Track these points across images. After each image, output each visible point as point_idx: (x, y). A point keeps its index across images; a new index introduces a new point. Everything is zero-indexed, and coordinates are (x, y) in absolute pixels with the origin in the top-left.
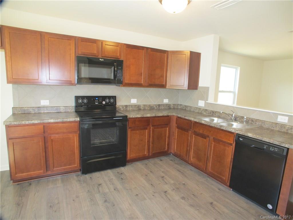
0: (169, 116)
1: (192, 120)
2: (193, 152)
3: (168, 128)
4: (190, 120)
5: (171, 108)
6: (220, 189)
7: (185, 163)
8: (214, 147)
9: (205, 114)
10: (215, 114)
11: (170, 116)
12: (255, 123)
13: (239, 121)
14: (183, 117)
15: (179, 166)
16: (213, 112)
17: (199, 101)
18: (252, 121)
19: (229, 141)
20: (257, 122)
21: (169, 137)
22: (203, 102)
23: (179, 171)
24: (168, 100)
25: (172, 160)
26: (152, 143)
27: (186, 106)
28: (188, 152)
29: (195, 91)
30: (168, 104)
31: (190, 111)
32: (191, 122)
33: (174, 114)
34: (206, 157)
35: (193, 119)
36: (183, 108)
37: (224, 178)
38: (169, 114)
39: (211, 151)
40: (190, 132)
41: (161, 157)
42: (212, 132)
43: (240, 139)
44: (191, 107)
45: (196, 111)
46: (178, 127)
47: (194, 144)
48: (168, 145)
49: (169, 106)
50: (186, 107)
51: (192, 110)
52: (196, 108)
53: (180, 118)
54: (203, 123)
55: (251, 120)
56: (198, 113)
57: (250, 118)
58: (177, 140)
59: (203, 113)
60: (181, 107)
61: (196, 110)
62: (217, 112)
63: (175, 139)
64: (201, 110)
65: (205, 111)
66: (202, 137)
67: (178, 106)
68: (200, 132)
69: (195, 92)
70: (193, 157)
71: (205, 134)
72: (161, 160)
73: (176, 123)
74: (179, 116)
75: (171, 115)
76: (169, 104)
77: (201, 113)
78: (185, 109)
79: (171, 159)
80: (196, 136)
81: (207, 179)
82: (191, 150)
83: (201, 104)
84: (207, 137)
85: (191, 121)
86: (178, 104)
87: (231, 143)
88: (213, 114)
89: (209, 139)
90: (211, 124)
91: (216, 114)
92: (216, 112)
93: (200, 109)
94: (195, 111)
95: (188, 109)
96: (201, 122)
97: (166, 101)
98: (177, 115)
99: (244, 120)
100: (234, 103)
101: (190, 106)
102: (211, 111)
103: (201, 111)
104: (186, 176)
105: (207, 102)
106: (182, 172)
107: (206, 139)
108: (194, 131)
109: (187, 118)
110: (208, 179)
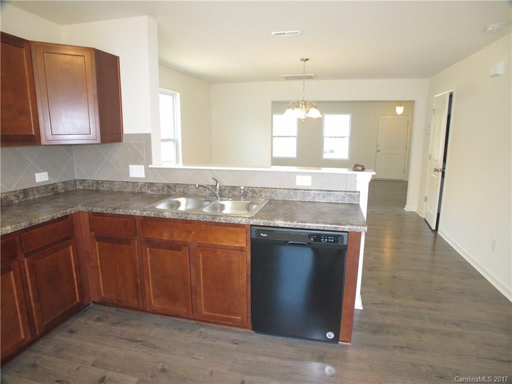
0: (68, 215)
1: (136, 214)
2: (153, 285)
3: (71, 247)
4: (130, 215)
5: (60, 193)
6: (236, 342)
7: (136, 313)
8: (203, 263)
9: (149, 192)
10: (175, 191)
11: (72, 214)
12: (259, 194)
13: (228, 195)
14: (110, 211)
15: (125, 329)
16: (169, 186)
17: (130, 166)
18: (254, 192)
19: (238, 243)
20: (262, 194)
21: (78, 269)
22: (142, 168)
23: (131, 340)
24: (46, 173)
25: (99, 320)
26: (36, 302)
27: (97, 182)
28: (139, 290)
29: (116, 145)
30: (49, 185)
31: (111, 192)
32: (135, 220)
33: (80, 207)
34: (190, 288)
35: (138, 212)
36: (91, 188)
37: (240, 318)
38: (68, 211)
39: (197, 273)
40: (136, 244)
41: (68, 323)
42: (193, 233)
43: (262, 235)
44: (112, 182)
45: (128, 190)
46: (98, 238)
47: (151, 269)
48: (80, 286)
49: (53, 189)
50: (98, 184)
51: (116, 189)
52: (125, 184)
53: (101, 214)
54: (167, 217)
55: (252, 191)
56: (133, 193)
57: (250, 187)
58: (102, 271)
59: (144, 191)
60: (84, 186)
61: (125, 188)
62: (178, 184)
63: (97, 267)
64: (140, 186)
65: (148, 188)
66: (172, 248)
67: (75, 184)
68: (163, 238)
69: (117, 149)
70: (157, 297)
71: (177, 239)
72: (72, 332)
73: (92, 230)
74: (98, 210)
75: (73, 212)
76: (52, 185)
77: (138, 193)
78: (95, 190)
79: (96, 316)
80: (153, 249)
81: (201, 332)
82: (146, 283)
83: (137, 172)
84: (183, 246)
85: (132, 217)
86: (75, 181)
87: (242, 247)
88: (169, 191)
89: (189, 249)
90: (189, 216)
91: (176, 189)
92: (175, 185)
93: (135, 184)
94: (125, 190)
95: (105, 188)
96: (160, 216)
97: (42, 178)
98: (90, 209)
99: (240, 192)
100: (177, 162)
101: (108, 181)
102: (164, 184)
103: (139, 188)
104: (155, 347)
105: (150, 166)
106: (140, 339)
107: (181, 251)
108: (146, 238)
109: (121, 212)
110: (202, 329)
